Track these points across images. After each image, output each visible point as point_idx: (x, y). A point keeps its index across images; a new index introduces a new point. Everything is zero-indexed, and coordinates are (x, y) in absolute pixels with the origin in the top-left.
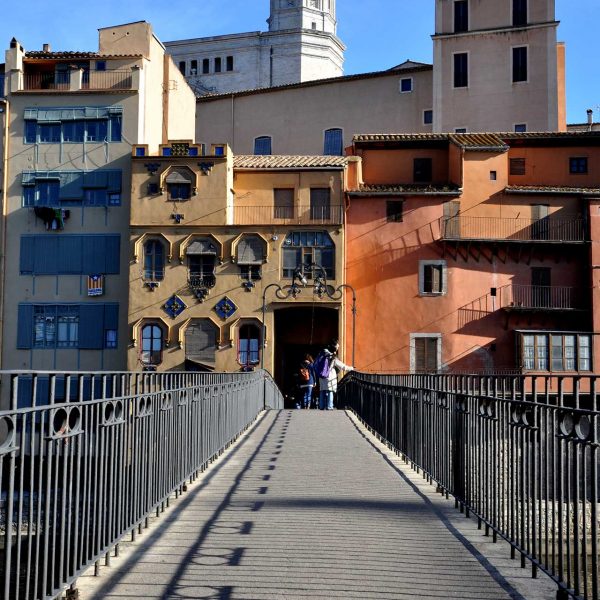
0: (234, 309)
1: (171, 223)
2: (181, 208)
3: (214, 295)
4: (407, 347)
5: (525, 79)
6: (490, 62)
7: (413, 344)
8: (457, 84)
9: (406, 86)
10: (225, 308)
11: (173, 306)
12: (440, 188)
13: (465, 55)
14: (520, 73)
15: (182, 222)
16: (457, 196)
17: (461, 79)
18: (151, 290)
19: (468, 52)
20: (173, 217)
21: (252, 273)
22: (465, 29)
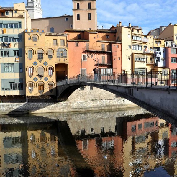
0: (47, 64)
1: (34, 46)
2: (36, 43)
3: (43, 61)
4: (80, 71)
5: (91, 19)
6: (84, 16)
7: (81, 71)
8: (78, 20)
9: (67, 19)
10: (46, 64)
11: (35, 63)
12: (82, 40)
13: (79, 14)
14: (90, 18)
15: (36, 46)
16: (89, 42)
17: (78, 19)
18: (30, 60)
19: (80, 13)
20: (34, 45)
21: (51, 56)
22: (79, 9)
